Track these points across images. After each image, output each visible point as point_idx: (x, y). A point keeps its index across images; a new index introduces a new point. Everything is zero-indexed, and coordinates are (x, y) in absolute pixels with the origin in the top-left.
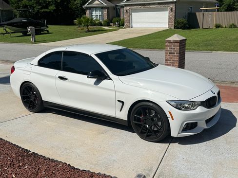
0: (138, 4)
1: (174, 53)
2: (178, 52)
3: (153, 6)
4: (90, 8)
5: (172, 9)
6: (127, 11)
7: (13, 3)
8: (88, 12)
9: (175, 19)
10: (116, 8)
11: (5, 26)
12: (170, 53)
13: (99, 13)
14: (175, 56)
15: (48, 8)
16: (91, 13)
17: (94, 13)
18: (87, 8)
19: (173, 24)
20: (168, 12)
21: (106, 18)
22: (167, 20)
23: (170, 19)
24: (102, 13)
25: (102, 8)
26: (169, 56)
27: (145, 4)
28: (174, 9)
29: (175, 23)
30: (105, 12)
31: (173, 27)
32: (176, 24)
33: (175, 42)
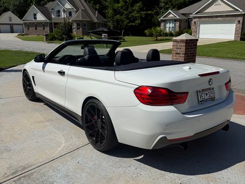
0: (206, 16)
1: (180, 54)
2: (184, 52)
3: (221, 18)
4: (164, 21)
5: (239, 21)
6: (195, 23)
7: (109, 18)
8: (162, 24)
9: (242, 30)
10: (189, 21)
11: (91, 34)
12: (176, 54)
13: (172, 25)
14: (181, 56)
15: (134, 22)
16: (165, 25)
17: (168, 25)
18: (162, 21)
19: (240, 35)
20: (235, 25)
21: (177, 29)
22: (234, 32)
23: (236, 30)
24: (175, 25)
25: (175, 20)
26: (175, 56)
27: (213, 16)
28: (241, 22)
29: (241, 35)
30: (178, 24)
31: (239, 39)
32: (243, 36)
33: (182, 41)
